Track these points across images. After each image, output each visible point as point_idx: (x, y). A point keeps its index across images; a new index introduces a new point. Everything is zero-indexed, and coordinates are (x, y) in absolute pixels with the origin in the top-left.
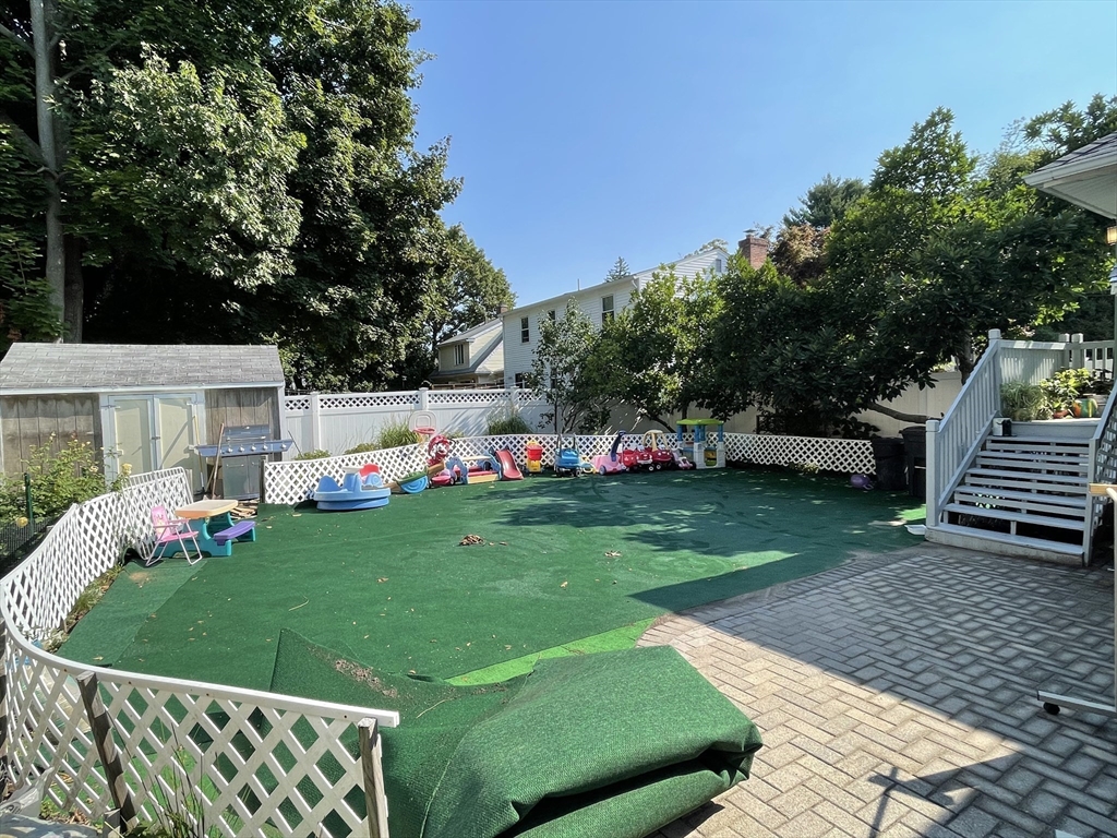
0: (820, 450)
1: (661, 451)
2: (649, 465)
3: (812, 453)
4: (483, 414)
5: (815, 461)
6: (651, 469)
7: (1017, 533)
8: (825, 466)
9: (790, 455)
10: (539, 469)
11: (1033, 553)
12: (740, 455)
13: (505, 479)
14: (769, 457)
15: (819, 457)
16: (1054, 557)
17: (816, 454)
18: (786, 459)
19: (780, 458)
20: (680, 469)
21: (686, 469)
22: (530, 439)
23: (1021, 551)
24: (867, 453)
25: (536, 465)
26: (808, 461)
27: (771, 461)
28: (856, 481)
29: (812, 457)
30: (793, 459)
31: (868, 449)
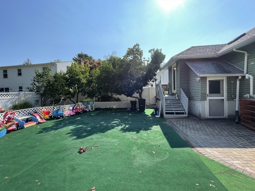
0: (116, 104)
1: (82, 108)
2: (81, 112)
3: (114, 105)
4: (8, 101)
5: (115, 106)
6: (81, 113)
7: (175, 114)
8: (117, 107)
9: (109, 106)
10: (48, 118)
11: (181, 117)
12: (97, 107)
13: (39, 123)
14: (104, 107)
15: (116, 106)
16: (184, 117)
17: (115, 105)
18: (109, 107)
19: (107, 107)
20: (87, 112)
21: (88, 112)
22: (42, 108)
23: (179, 117)
24: (130, 104)
25: (47, 117)
26: (113, 107)
27: (105, 107)
28: (129, 109)
29: (114, 106)
30: (110, 107)
31: (130, 103)
